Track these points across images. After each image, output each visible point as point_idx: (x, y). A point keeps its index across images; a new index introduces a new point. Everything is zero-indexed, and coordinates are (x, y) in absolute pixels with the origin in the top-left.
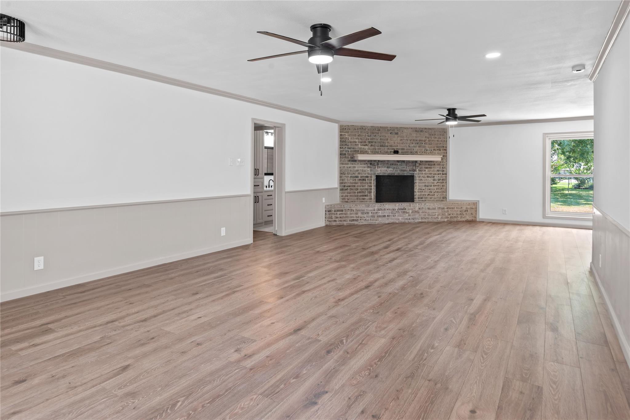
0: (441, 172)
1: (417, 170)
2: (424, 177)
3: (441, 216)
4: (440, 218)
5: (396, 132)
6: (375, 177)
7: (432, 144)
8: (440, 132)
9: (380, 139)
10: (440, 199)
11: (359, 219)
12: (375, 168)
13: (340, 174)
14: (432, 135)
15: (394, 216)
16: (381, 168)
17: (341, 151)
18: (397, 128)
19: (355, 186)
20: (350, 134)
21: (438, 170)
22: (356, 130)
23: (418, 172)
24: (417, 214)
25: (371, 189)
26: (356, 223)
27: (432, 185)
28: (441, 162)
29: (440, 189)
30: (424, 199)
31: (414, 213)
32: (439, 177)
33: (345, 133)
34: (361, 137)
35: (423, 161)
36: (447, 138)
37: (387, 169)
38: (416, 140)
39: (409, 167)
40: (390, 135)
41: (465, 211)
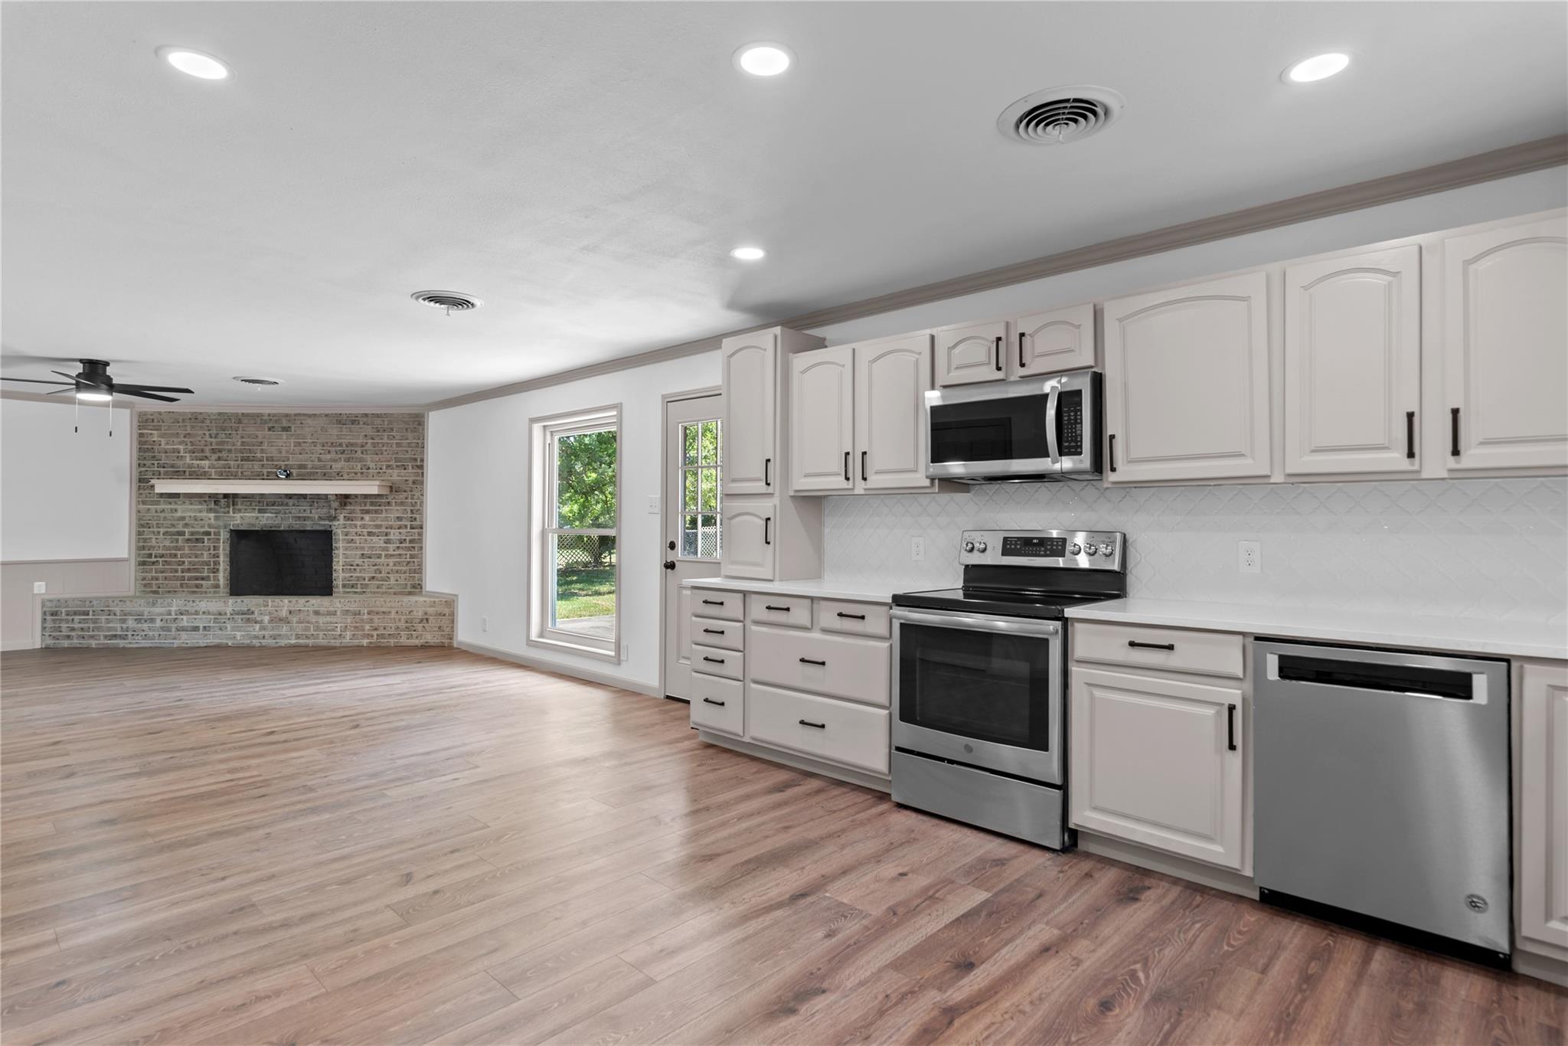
0: (409, 523)
1: (341, 517)
2: (360, 535)
3: (351, 631)
4: (348, 637)
5: (285, 424)
6: (229, 534)
7: (382, 453)
8: (406, 423)
9: (243, 442)
10: (406, 589)
11: (130, 633)
12: (228, 512)
13: (138, 527)
14: (384, 431)
16: (244, 513)
17: (141, 472)
18: (287, 415)
19: (175, 556)
20: (163, 432)
21: (398, 518)
22: (178, 422)
23: (342, 521)
24: (284, 625)
25: (217, 563)
26: (121, 643)
27: (381, 554)
28: (406, 498)
29: (405, 564)
30: (359, 590)
31: (275, 622)
32: (400, 533)
33: (152, 430)
34: (191, 440)
35: (356, 496)
36: (423, 439)
37: (260, 515)
38: (340, 444)
39: (319, 510)
40: (267, 432)
41: (421, 621)
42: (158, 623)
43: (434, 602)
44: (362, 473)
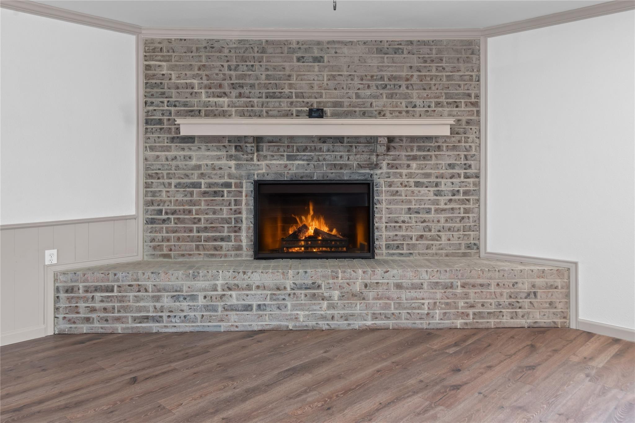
0: (462, 172)
1: (384, 164)
2: (406, 186)
3: (442, 309)
4: (437, 316)
5: (316, 53)
6: (252, 186)
7: (430, 88)
8: (457, 51)
9: (267, 75)
10: (460, 249)
11: (165, 314)
12: (252, 159)
13: (147, 178)
14: (432, 61)
15: (279, 308)
16: (271, 160)
17: (148, 112)
18: (319, 43)
19: (190, 212)
20: (173, 63)
21: (450, 165)
22: (192, 52)
23: (385, 170)
24: (358, 302)
25: (238, 221)
26: (154, 327)
27: (430, 209)
28: (459, 142)
29: (458, 220)
30: (404, 252)
31: (348, 299)
32: (453, 184)
33: (160, 61)
34: (207, 73)
35: (401, 138)
36: (479, 71)
37: (288, 162)
38: (381, 78)
39: (358, 156)
40: (296, 63)
41: (528, 295)
42: (201, 301)
43: (543, 271)
44: (407, 112)
